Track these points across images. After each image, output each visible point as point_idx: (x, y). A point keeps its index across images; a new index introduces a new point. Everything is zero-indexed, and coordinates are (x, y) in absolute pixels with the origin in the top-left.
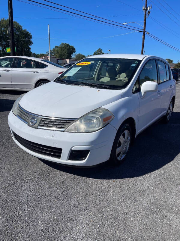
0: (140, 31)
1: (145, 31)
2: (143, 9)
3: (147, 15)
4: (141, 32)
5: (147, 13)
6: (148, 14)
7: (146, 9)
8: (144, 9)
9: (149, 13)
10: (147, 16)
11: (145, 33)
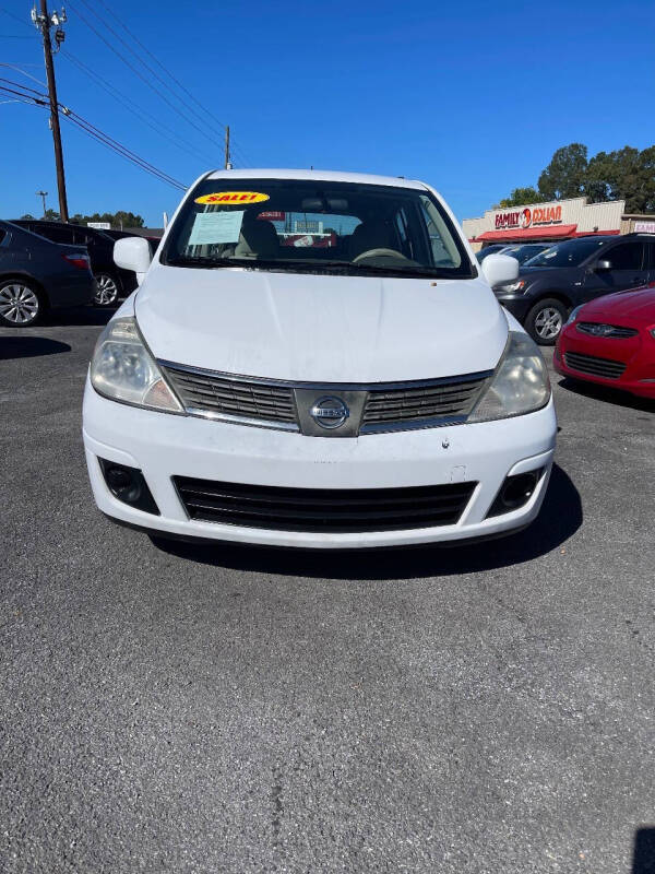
0: (38, 102)
1: (57, 104)
2: (34, 18)
3: (54, 42)
4: (43, 103)
5: (52, 36)
6: (58, 42)
7: (48, 23)
8: (39, 20)
9: (60, 36)
10: (54, 48)
11: (56, 109)
